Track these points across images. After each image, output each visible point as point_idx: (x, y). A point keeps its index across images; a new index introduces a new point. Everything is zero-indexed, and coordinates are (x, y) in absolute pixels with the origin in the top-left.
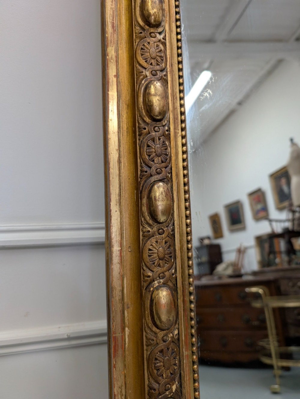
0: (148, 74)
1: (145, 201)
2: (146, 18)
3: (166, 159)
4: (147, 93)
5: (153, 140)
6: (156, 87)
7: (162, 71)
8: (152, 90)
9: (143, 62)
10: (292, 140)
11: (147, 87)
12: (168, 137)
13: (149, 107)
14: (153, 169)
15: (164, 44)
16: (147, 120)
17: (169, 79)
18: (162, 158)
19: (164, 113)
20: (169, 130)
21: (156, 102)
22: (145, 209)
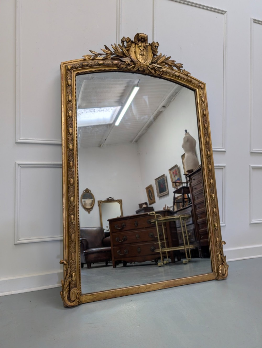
0: (69, 110)
1: (68, 131)
2: (69, 100)
3: (72, 124)
4: (69, 113)
5: (70, 121)
6: (70, 112)
7: (72, 109)
8: (70, 113)
9: (68, 108)
10: (186, 131)
11: (69, 112)
12: (73, 121)
13: (69, 116)
14: (70, 126)
15: (72, 104)
16: (69, 118)
17: (73, 111)
18: (71, 124)
19: (72, 116)
20: (73, 119)
21: (70, 115)
22: (68, 132)
